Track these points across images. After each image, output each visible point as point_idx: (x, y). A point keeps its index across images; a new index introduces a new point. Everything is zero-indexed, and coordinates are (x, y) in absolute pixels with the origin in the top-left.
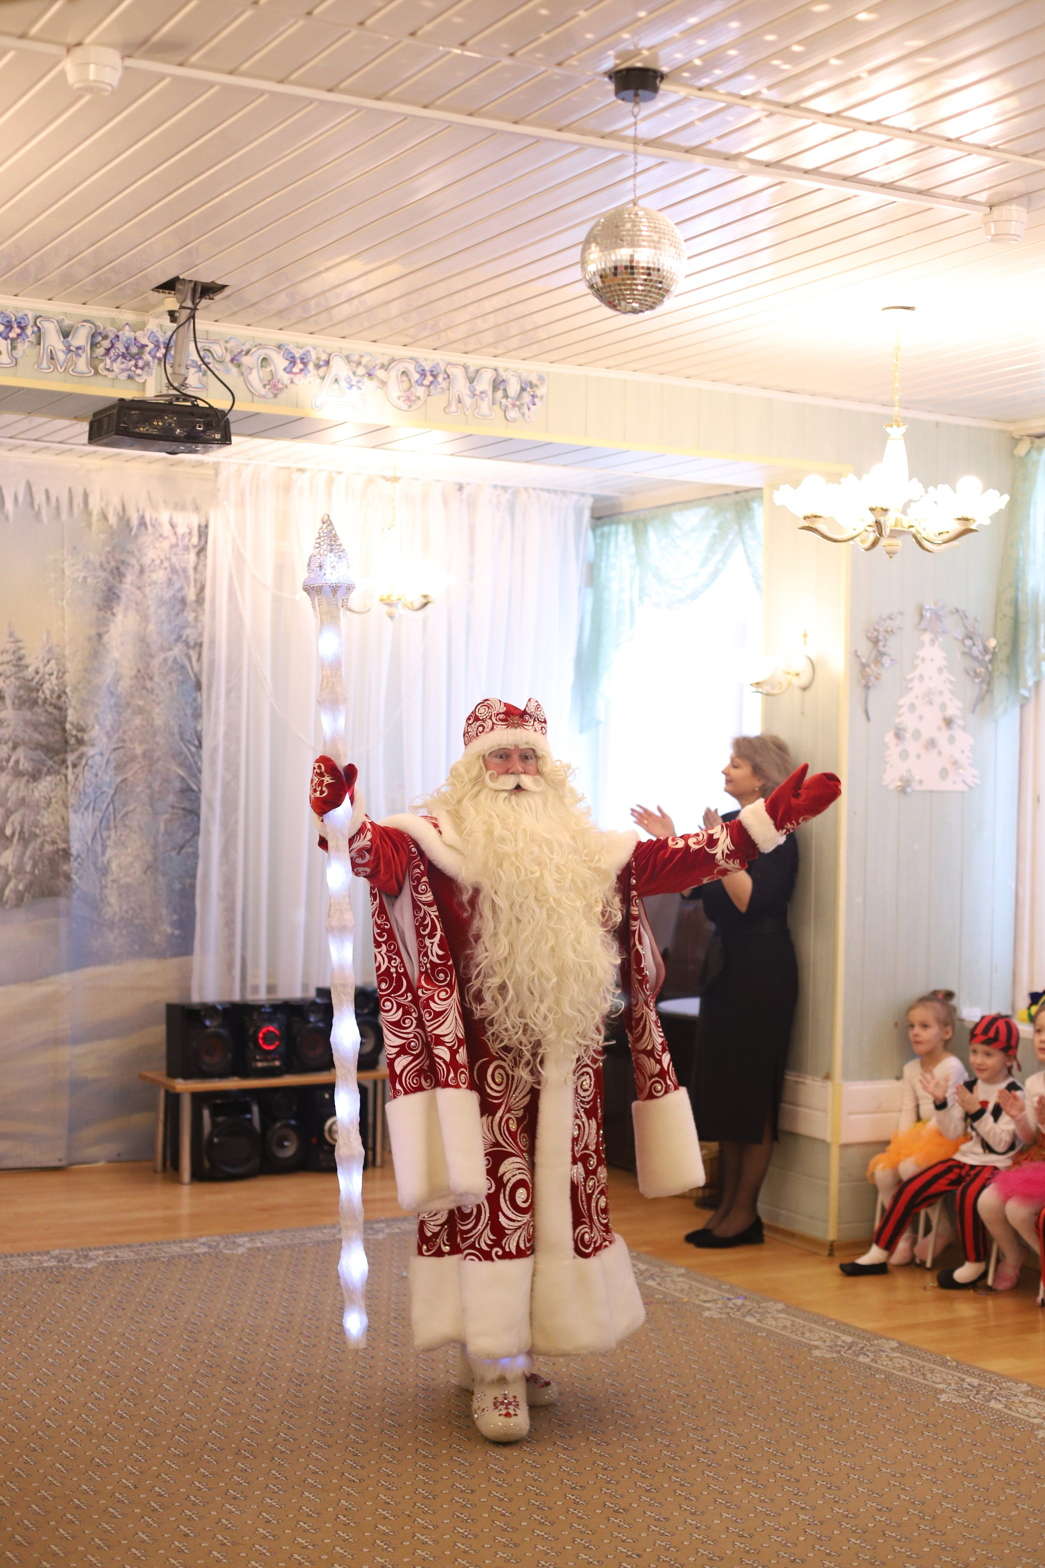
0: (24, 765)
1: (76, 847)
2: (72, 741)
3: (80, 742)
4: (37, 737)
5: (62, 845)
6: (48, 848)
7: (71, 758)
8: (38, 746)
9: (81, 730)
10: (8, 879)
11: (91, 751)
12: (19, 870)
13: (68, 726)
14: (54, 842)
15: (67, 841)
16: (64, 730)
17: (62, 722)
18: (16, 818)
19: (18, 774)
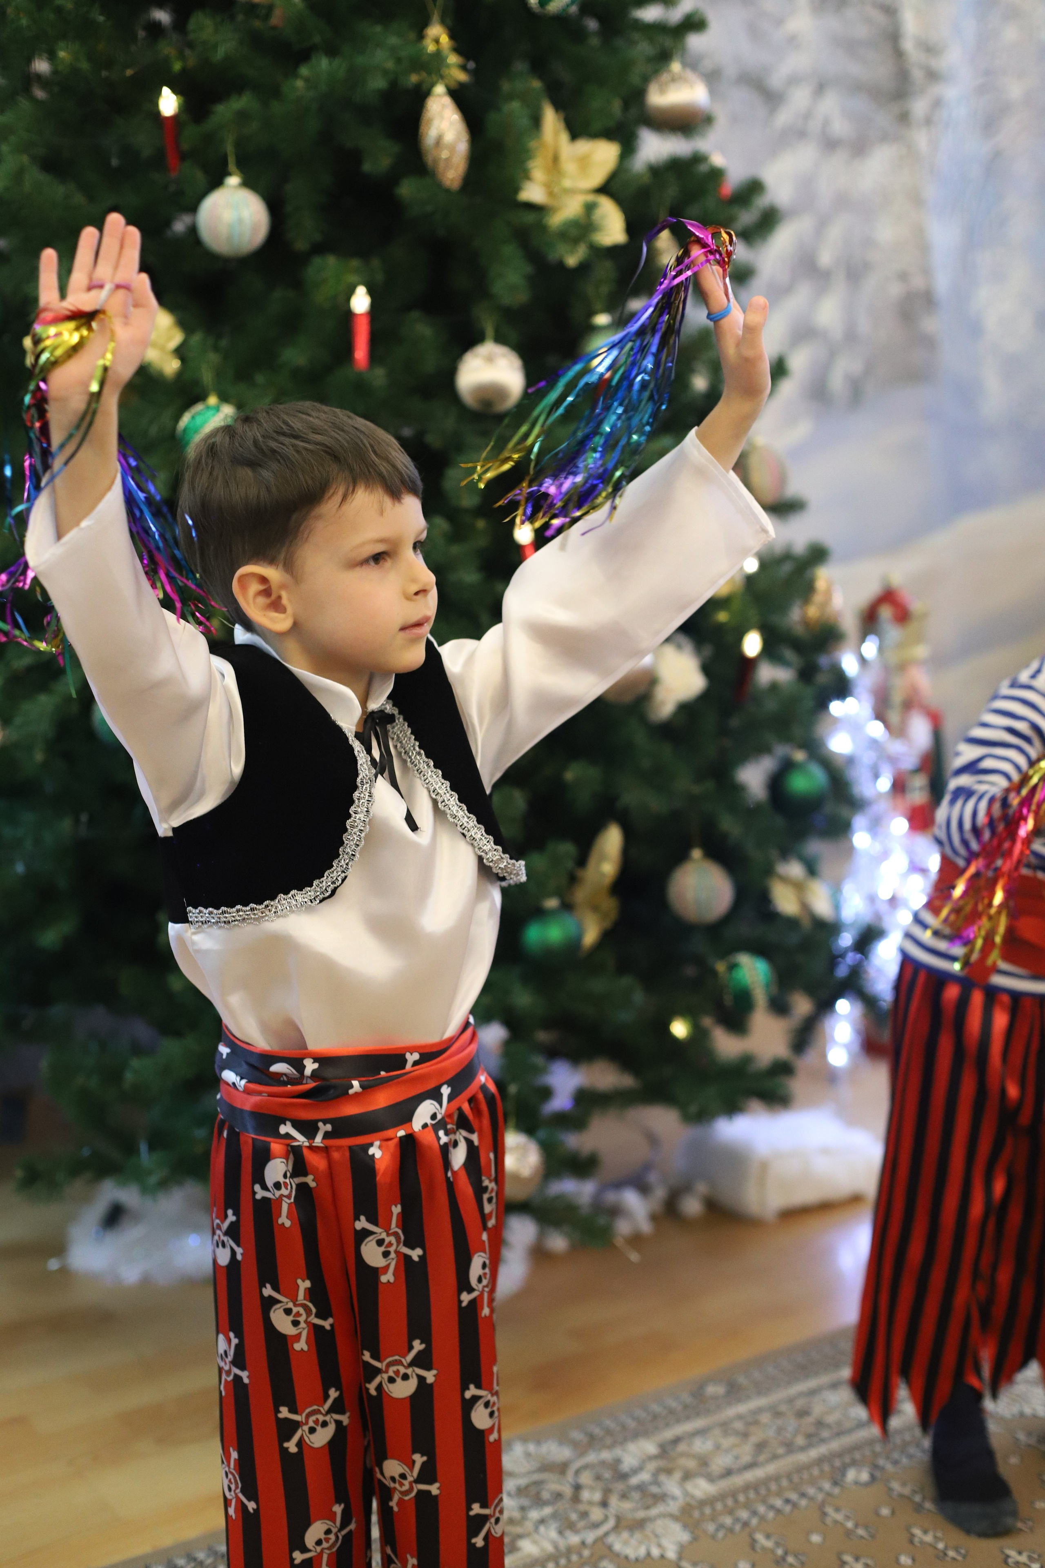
0: (840, 127)
1: (942, 283)
2: (917, 75)
3: (933, 76)
4: (855, 69)
5: (918, 282)
6: (895, 290)
7: (919, 107)
8: (856, 87)
9: (930, 49)
10: (833, 353)
11: (951, 92)
12: (851, 336)
13: (908, 45)
14: (903, 277)
15: (927, 272)
16: (899, 54)
17: (893, 37)
18: (835, 232)
19: (830, 144)
